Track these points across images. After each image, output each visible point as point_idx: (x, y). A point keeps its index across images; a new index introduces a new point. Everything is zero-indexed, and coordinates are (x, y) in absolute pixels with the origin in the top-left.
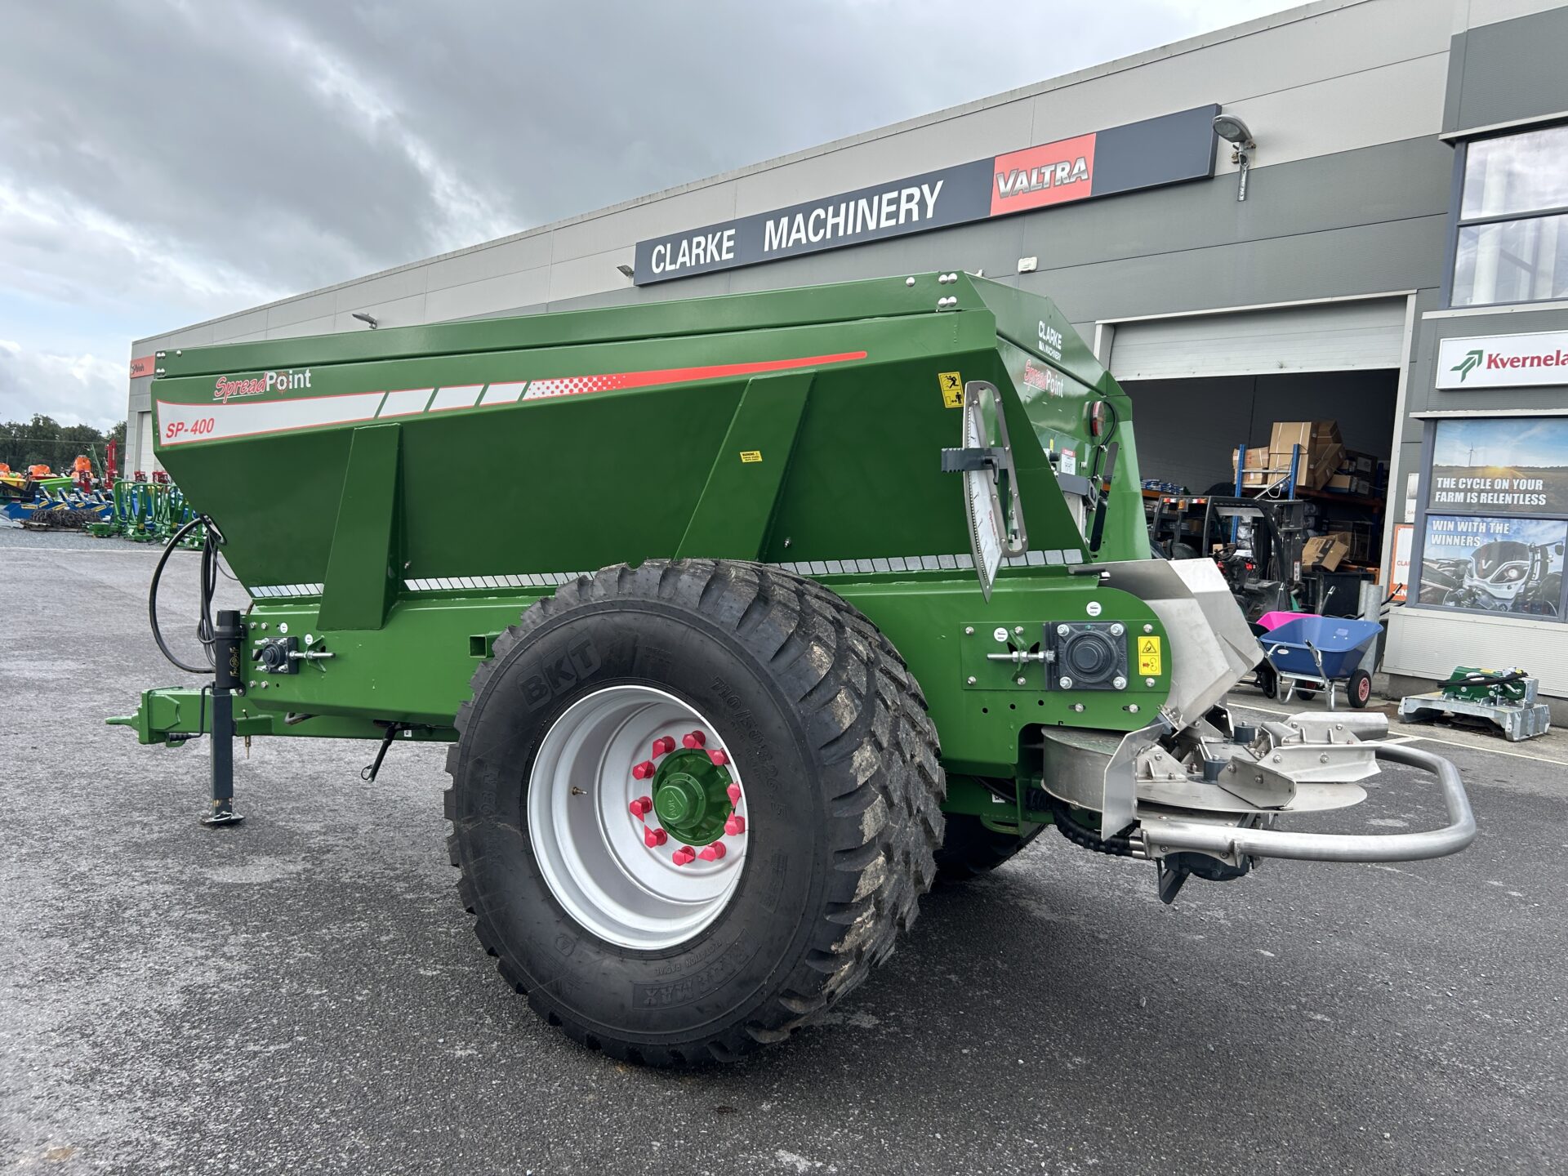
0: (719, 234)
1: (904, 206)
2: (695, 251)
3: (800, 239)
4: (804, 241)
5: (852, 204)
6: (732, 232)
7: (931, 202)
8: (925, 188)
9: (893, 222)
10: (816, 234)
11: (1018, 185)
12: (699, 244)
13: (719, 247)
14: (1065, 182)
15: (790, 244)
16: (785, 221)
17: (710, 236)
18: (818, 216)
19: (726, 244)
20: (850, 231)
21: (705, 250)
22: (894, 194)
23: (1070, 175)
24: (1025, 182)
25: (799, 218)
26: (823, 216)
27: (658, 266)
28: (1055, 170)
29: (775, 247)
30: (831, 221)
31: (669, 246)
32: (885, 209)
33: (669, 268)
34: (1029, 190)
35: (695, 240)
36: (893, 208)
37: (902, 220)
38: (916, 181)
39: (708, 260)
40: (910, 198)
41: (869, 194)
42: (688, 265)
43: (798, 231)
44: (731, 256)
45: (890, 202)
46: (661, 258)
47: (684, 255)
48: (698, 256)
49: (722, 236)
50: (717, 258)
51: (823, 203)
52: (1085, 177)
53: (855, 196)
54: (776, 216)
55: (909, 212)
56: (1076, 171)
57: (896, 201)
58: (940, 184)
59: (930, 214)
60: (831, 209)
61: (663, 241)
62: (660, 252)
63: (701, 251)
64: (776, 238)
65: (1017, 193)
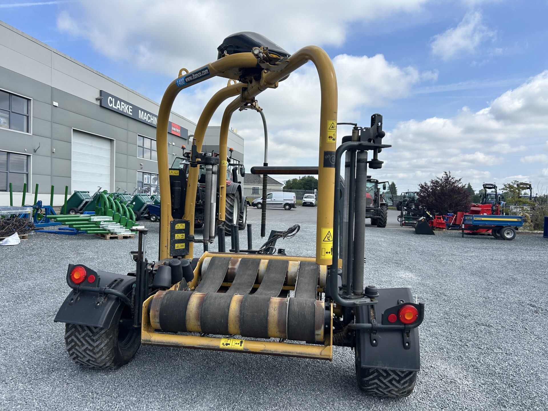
0: (128, 106)
2: (122, 107)
4: (146, 120)
5: (154, 117)
6: (131, 107)
11: (174, 129)
12: (123, 105)
17: (126, 104)
19: (130, 110)
21: (125, 107)
25: (145, 114)
26: (150, 116)
27: (110, 104)
29: (141, 118)
30: (151, 119)
31: (114, 99)
33: (114, 107)
35: (122, 103)
39: (126, 111)
42: (120, 109)
43: (145, 117)
44: (131, 114)
47: (119, 105)
48: (123, 109)
49: (129, 107)
50: (128, 113)
51: (150, 114)
52: (179, 133)
54: (142, 110)
56: (179, 131)
61: (113, 97)
62: (110, 99)
63: (123, 107)
64: (141, 116)
65: (174, 131)
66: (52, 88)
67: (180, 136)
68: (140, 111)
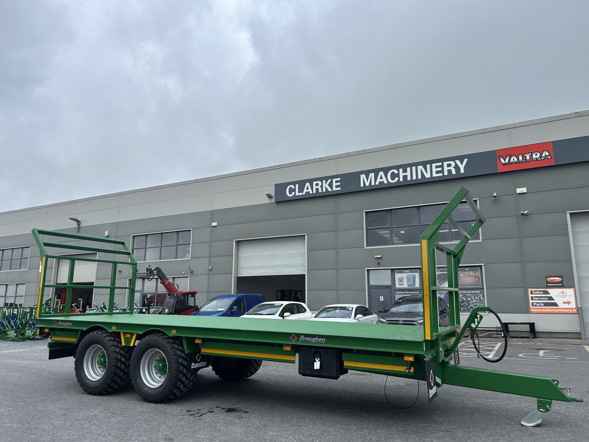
0: (329, 181)
1: (446, 169)
2: (315, 187)
3: (383, 181)
5: (414, 168)
6: (339, 179)
7: (462, 167)
8: (458, 162)
9: (441, 174)
10: (393, 179)
11: (512, 160)
12: (317, 185)
13: (331, 185)
14: (538, 159)
15: (377, 183)
16: (372, 175)
17: (324, 181)
18: (393, 173)
19: (334, 184)
20: (414, 178)
22: (440, 164)
23: (541, 157)
24: (516, 159)
25: (381, 173)
26: (396, 172)
27: (290, 193)
28: (532, 155)
29: (367, 184)
30: (402, 174)
31: (297, 186)
32: (434, 170)
33: (297, 194)
34: (519, 162)
35: (314, 183)
36: (440, 169)
37: (446, 173)
38: (453, 159)
39: (324, 190)
40: (449, 165)
41: (424, 164)
42: (311, 192)
43: (381, 178)
44: (339, 189)
45: (437, 167)
46: (291, 191)
47: (307, 188)
48: (317, 189)
49: (331, 182)
50: (330, 190)
52: (549, 158)
53: (416, 164)
54: (367, 173)
55: (450, 171)
56: (544, 155)
57: (442, 166)
58: (466, 160)
59: (462, 171)
60: (401, 170)
61: (294, 183)
62: (291, 188)
63: (319, 187)
64: (367, 181)
65: (512, 163)
66: (212, 211)
67: (554, 164)
68: (363, 176)
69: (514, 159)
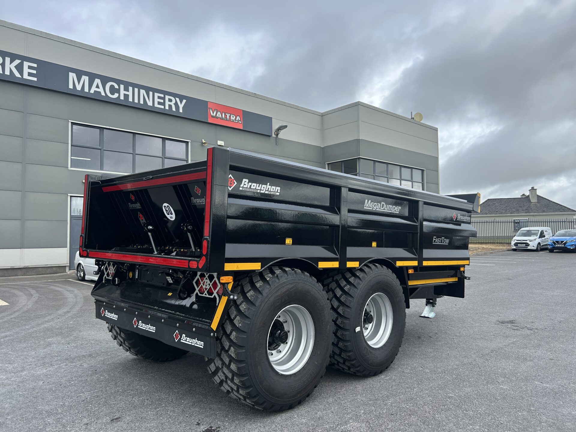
1: (167, 103)
3: (100, 92)
4: (103, 94)
5: (136, 90)
7: (181, 106)
8: (178, 99)
9: (163, 107)
10: (112, 94)
11: (218, 115)
14: (234, 121)
15: (92, 91)
16: (86, 79)
18: (112, 87)
20: (136, 101)
22: (162, 96)
24: (220, 116)
25: (97, 81)
26: (116, 86)
28: (230, 116)
29: (79, 88)
30: (122, 92)
32: (157, 100)
34: (222, 119)
36: (162, 101)
37: (167, 108)
38: (174, 95)
40: (170, 100)
41: (148, 89)
43: (97, 87)
45: (159, 98)
49: (20, 63)
51: (119, 82)
52: (240, 122)
53: (140, 87)
54: (80, 74)
55: (170, 106)
56: (237, 119)
57: (164, 99)
58: (184, 101)
59: (181, 111)
60: (122, 87)
64: (79, 84)
65: (218, 118)
67: (242, 129)
68: (72, 76)
69: (219, 115)
